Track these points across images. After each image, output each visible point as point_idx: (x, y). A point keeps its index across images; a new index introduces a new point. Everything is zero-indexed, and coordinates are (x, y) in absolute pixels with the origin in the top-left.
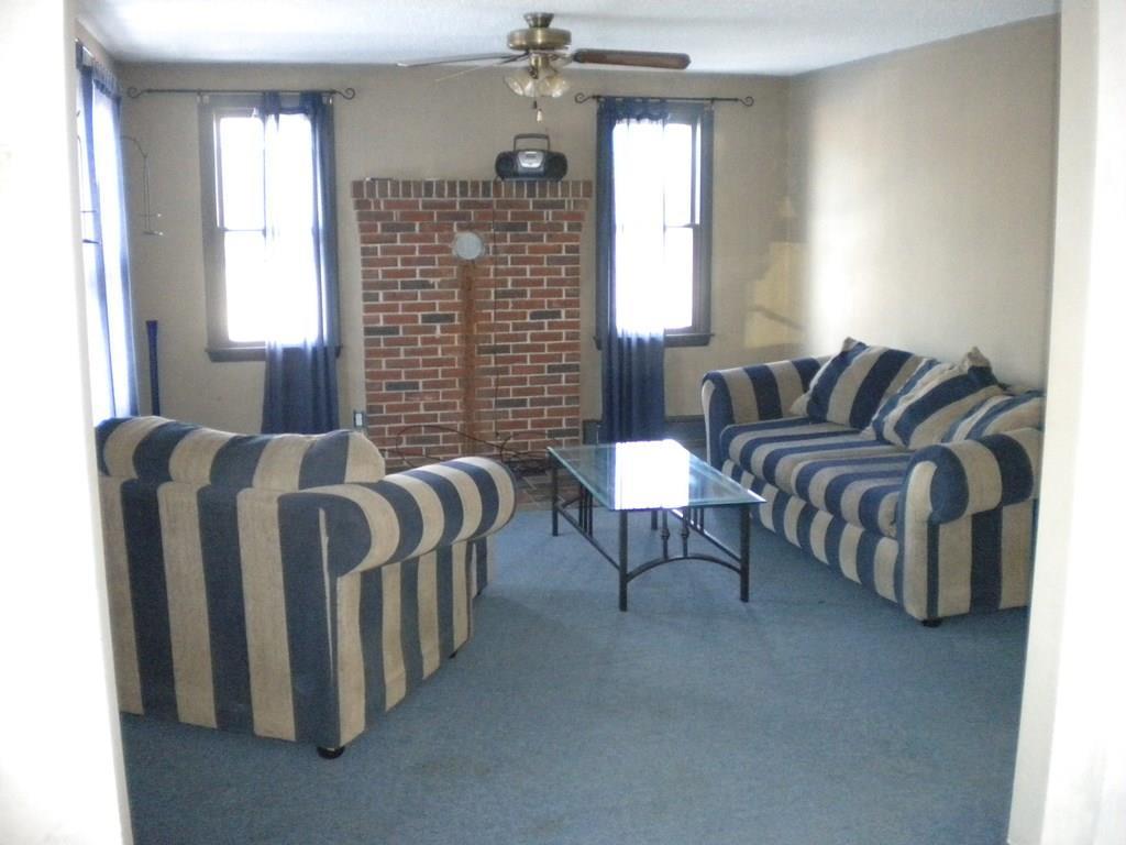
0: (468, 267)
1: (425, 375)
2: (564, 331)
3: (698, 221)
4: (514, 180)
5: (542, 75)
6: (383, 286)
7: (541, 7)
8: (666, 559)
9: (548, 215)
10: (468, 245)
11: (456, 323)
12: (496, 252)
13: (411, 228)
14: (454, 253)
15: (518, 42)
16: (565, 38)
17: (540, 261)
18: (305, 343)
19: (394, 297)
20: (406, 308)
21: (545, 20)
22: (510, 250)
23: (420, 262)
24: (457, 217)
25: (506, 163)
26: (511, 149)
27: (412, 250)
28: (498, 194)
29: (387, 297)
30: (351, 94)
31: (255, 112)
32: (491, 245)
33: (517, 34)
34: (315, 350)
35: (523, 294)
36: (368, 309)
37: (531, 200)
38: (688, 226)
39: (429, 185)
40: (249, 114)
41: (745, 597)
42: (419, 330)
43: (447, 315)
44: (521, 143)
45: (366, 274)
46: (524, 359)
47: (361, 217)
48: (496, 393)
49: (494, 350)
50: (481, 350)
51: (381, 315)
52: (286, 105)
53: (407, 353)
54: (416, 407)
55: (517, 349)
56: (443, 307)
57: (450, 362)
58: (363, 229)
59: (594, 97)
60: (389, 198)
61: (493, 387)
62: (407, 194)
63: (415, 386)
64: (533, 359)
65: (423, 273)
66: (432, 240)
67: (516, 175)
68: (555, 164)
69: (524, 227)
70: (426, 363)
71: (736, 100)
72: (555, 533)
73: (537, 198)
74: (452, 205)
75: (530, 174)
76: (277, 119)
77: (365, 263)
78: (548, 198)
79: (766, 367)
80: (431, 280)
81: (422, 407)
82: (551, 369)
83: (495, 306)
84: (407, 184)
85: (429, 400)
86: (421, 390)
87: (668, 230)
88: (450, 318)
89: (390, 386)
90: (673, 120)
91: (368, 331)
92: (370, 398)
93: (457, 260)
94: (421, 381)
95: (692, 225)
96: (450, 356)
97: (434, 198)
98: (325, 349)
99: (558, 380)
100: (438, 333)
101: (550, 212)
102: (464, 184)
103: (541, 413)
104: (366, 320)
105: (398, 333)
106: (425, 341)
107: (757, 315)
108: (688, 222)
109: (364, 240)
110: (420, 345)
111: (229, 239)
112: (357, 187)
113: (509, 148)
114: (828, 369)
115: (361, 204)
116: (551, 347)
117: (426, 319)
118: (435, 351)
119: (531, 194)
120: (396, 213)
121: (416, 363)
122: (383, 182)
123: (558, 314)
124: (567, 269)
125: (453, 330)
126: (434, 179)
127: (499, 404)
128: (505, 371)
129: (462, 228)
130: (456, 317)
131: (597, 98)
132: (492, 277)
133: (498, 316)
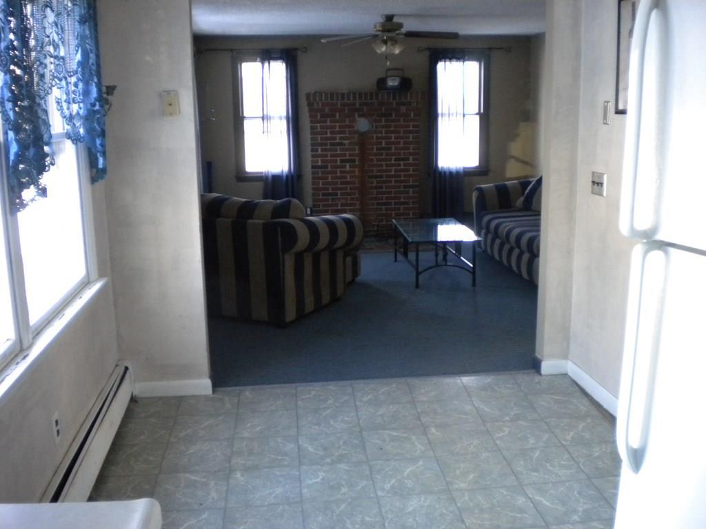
0: (363, 136)
1: (341, 189)
2: (411, 168)
3: (482, 111)
4: (386, 91)
5: (389, 43)
6: (321, 145)
7: (389, 12)
8: (437, 265)
9: (403, 109)
10: (363, 124)
11: (357, 163)
12: (377, 127)
13: (334, 116)
14: (356, 128)
15: (378, 28)
16: (400, 26)
17: (399, 132)
18: (282, 171)
19: (326, 150)
20: (332, 156)
21: (389, 18)
22: (383, 127)
23: (339, 133)
24: (357, 110)
25: (381, 82)
26: (384, 76)
27: (335, 127)
28: (377, 98)
29: (322, 150)
30: (305, 50)
31: (258, 59)
32: (374, 124)
33: (378, 25)
34: (287, 176)
35: (390, 149)
36: (313, 156)
37: (394, 102)
38: (477, 114)
39: (343, 95)
40: (255, 61)
41: (474, 284)
42: (338, 167)
43: (352, 159)
44: (390, 73)
45: (312, 139)
46: (391, 182)
47: (310, 111)
48: (376, 199)
49: (376, 177)
50: (370, 177)
51: (320, 159)
52: (273, 56)
53: (332, 178)
54: (337, 205)
55: (387, 176)
56: (350, 155)
57: (354, 183)
58: (311, 116)
59: (427, 49)
60: (324, 101)
61: (375, 196)
62: (332, 99)
63: (337, 194)
64: (396, 181)
65: (341, 138)
66: (345, 121)
67: (386, 89)
68: (406, 84)
69: (391, 115)
70: (342, 183)
71: (501, 48)
72: (396, 261)
73: (397, 101)
74: (354, 104)
75: (393, 88)
76: (269, 63)
77: (312, 133)
78: (403, 100)
79: (505, 185)
80: (344, 142)
81: (339, 205)
82: (405, 187)
83: (376, 155)
84: (332, 94)
85: (343, 201)
86: (339, 196)
87: (466, 116)
88: (354, 161)
89: (323, 195)
90: (468, 60)
91: (313, 167)
92: (314, 201)
93: (357, 132)
94: (339, 192)
95: (479, 113)
96: (353, 180)
97: (346, 101)
98: (292, 176)
99: (408, 193)
100: (348, 168)
101: (404, 108)
102: (360, 94)
103: (399, 209)
104: (312, 162)
105: (327, 168)
106: (341, 172)
107: (512, 161)
108: (477, 111)
109: (312, 122)
110: (338, 174)
111: (246, 123)
112: (308, 95)
113: (383, 75)
114: (533, 185)
115: (310, 104)
116: (405, 176)
117: (342, 161)
118: (346, 178)
119: (394, 98)
120: (327, 109)
121: (337, 183)
122: (321, 94)
123: (408, 159)
124: (413, 136)
125: (355, 167)
126: (345, 92)
127: (378, 204)
128: (381, 187)
129: (360, 116)
130: (357, 160)
131: (429, 49)
132: (375, 140)
133: (378, 160)
